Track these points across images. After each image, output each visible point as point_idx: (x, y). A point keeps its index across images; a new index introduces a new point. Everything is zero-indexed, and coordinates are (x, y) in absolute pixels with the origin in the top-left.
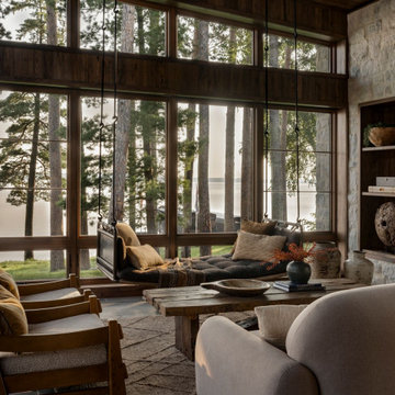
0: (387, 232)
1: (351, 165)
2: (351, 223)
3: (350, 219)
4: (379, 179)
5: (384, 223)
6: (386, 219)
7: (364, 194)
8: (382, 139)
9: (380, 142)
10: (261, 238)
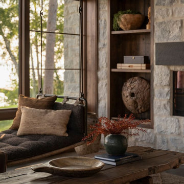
0: (135, 102)
1: (100, 46)
2: (101, 96)
3: (99, 92)
4: (126, 58)
5: (132, 95)
6: (134, 91)
7: (113, 70)
8: (131, 24)
9: (129, 26)
10: (46, 113)
